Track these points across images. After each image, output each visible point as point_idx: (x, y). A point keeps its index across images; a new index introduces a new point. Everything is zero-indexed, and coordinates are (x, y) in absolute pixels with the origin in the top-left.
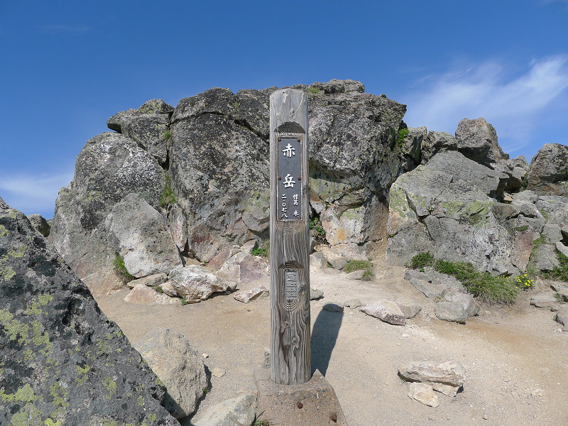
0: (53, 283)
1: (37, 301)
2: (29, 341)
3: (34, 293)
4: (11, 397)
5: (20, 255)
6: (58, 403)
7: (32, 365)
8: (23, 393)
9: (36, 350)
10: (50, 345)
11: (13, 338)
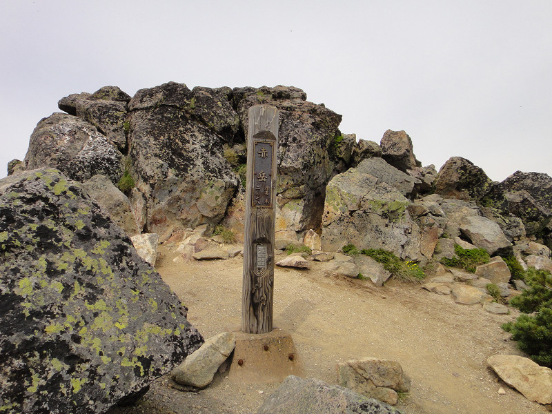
0: (109, 233)
1: (100, 245)
2: (98, 271)
3: (98, 239)
4: (92, 306)
5: (86, 213)
6: (122, 313)
7: (103, 287)
8: (99, 305)
9: (104, 277)
10: (112, 275)
11: (89, 268)
